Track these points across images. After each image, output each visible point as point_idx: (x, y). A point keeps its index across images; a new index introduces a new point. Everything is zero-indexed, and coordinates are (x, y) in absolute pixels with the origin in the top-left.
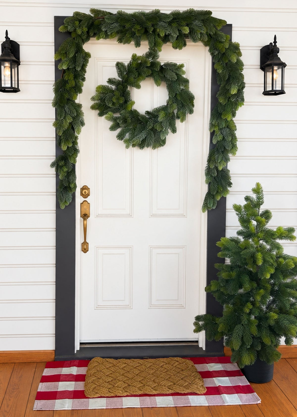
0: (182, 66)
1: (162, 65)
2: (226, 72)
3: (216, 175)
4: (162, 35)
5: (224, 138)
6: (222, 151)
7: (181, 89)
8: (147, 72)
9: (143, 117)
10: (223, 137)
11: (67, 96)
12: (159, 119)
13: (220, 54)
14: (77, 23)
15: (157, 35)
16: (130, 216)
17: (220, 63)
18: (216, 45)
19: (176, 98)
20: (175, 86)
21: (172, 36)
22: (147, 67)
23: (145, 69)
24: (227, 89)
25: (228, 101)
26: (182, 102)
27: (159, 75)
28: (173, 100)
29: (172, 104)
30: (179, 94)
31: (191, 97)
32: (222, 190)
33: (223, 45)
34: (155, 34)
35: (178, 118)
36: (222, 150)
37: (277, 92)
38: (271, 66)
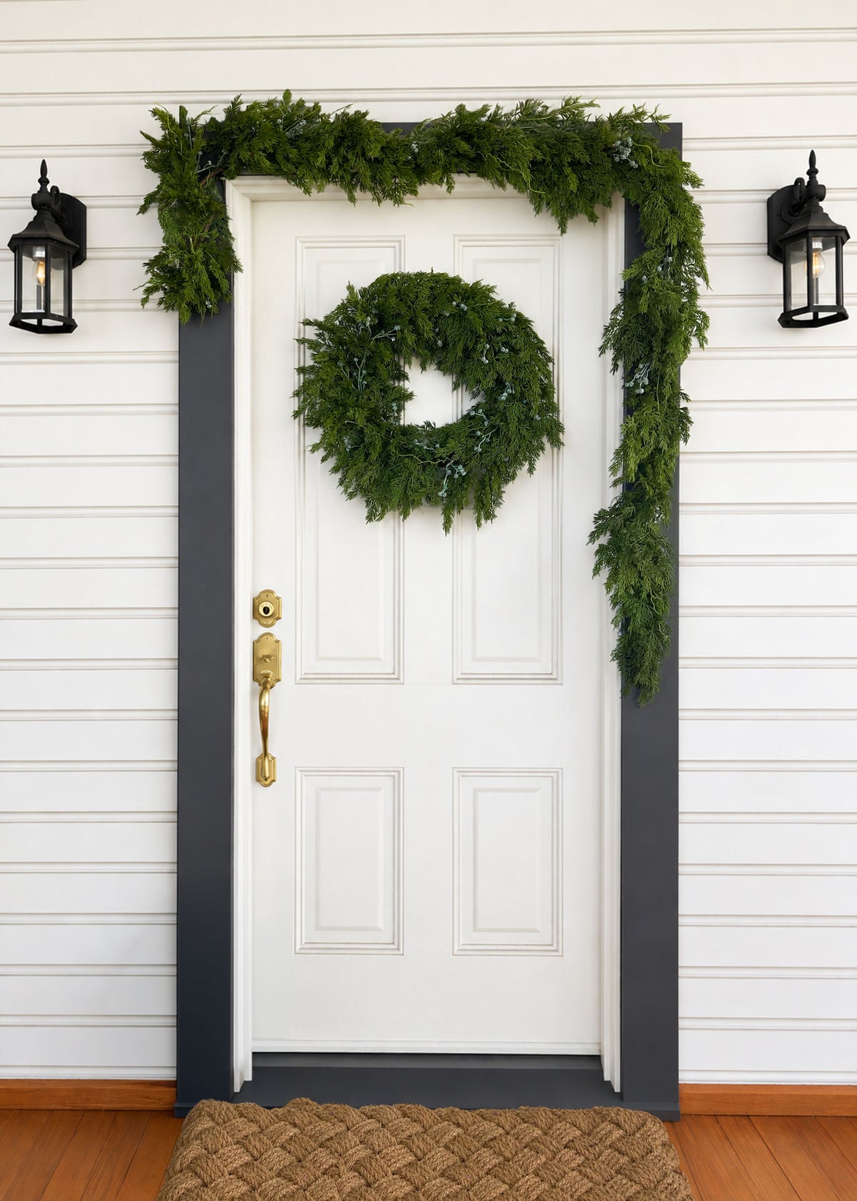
16: (394, 678)
37: (822, 315)
38: (806, 235)
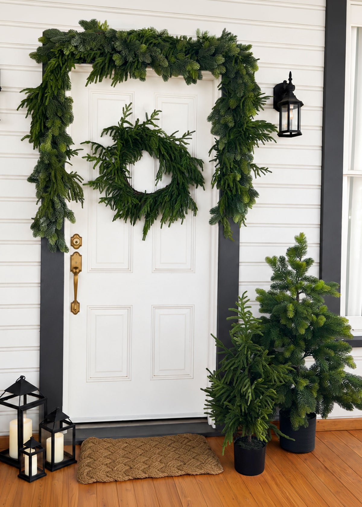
16: (129, 271)
37: (293, 133)
38: (287, 104)
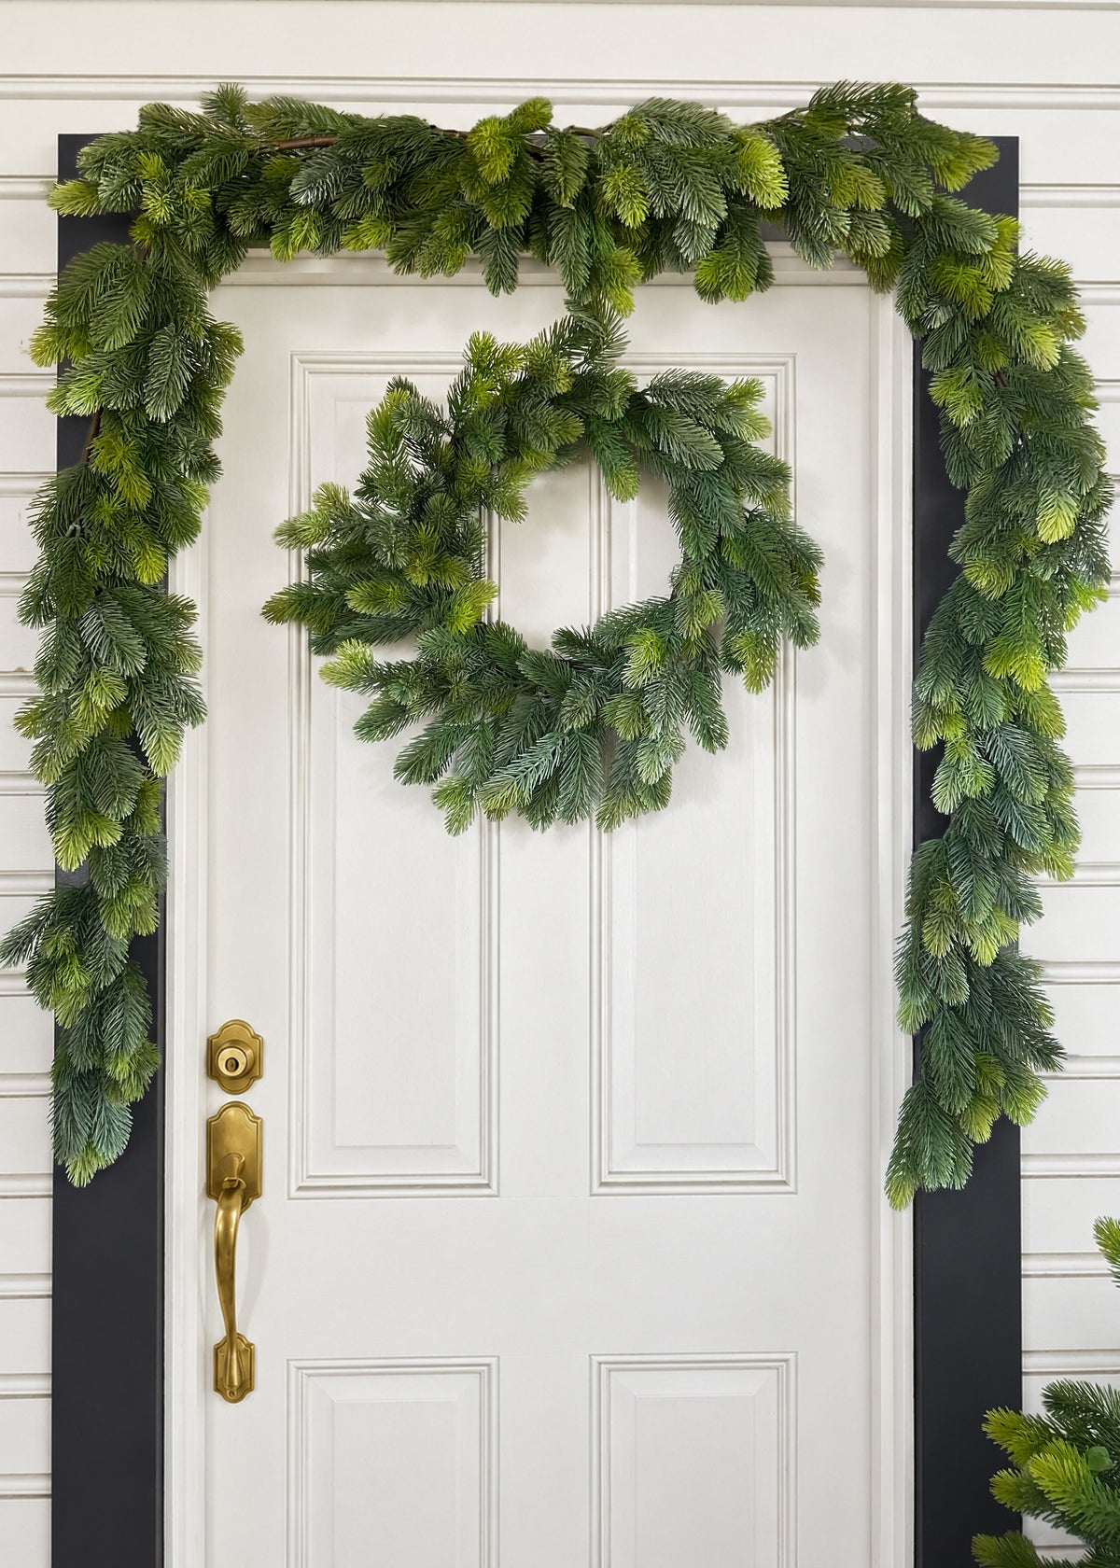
0: (748, 392)
1: (639, 390)
2: (998, 424)
3: (964, 999)
4: (633, 215)
5: (998, 783)
6: (995, 859)
7: (748, 515)
8: (554, 428)
9: (540, 661)
10: (997, 775)
11: (97, 562)
12: (627, 673)
13: (959, 323)
14: (152, 164)
15: (603, 221)
16: (482, 1186)
17: (961, 374)
18: (939, 274)
19: (721, 560)
20: (715, 499)
21: (691, 226)
22: (557, 401)
23: (546, 413)
24: (1007, 514)
25: (1018, 575)
26: (752, 582)
27: (629, 443)
28: (704, 572)
29: (698, 592)
30: (735, 539)
31: (803, 554)
32: (1002, 1085)
33: (977, 272)
34: (593, 217)
35: (737, 666)
36: (991, 851)
